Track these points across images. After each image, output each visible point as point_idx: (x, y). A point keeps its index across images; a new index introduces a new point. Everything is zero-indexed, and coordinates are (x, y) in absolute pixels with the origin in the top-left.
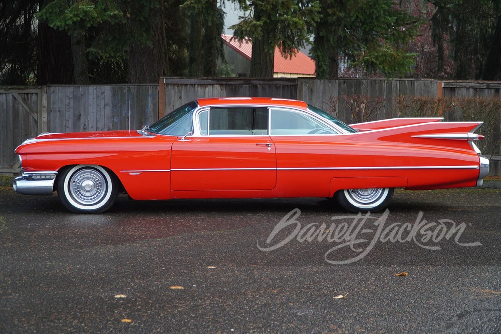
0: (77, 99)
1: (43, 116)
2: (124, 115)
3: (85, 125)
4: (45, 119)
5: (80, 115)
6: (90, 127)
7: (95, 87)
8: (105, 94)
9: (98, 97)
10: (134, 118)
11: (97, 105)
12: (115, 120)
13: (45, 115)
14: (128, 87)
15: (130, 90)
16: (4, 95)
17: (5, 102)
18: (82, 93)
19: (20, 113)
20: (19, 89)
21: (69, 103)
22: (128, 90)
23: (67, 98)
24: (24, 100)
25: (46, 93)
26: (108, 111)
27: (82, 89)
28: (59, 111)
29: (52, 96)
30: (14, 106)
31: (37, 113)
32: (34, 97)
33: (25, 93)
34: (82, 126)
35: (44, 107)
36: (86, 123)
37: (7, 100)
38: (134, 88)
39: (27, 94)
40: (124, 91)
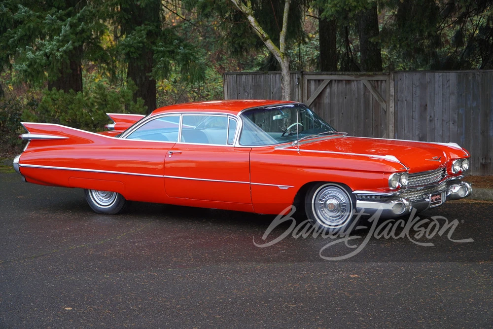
0: (423, 86)
1: (391, 106)
2: (469, 106)
3: (431, 117)
4: (392, 110)
5: (426, 105)
6: (436, 119)
7: (440, 74)
8: (451, 81)
9: (443, 85)
10: (479, 109)
11: (443, 94)
12: (460, 112)
13: (392, 104)
14: (473, 74)
15: (475, 77)
16: (355, 82)
17: (356, 90)
18: (429, 80)
19: (371, 102)
20: (369, 76)
21: (415, 92)
22: (473, 77)
23: (414, 86)
24: (374, 88)
25: (394, 80)
26: (453, 100)
27: (428, 76)
28: (406, 100)
29: (399, 83)
30: (364, 94)
31: (385, 102)
32: (384, 84)
33: (375, 81)
34: (428, 118)
35: (392, 96)
36: (432, 115)
37: (358, 88)
38: (479, 75)
39: (377, 81)
40: (470, 78)
